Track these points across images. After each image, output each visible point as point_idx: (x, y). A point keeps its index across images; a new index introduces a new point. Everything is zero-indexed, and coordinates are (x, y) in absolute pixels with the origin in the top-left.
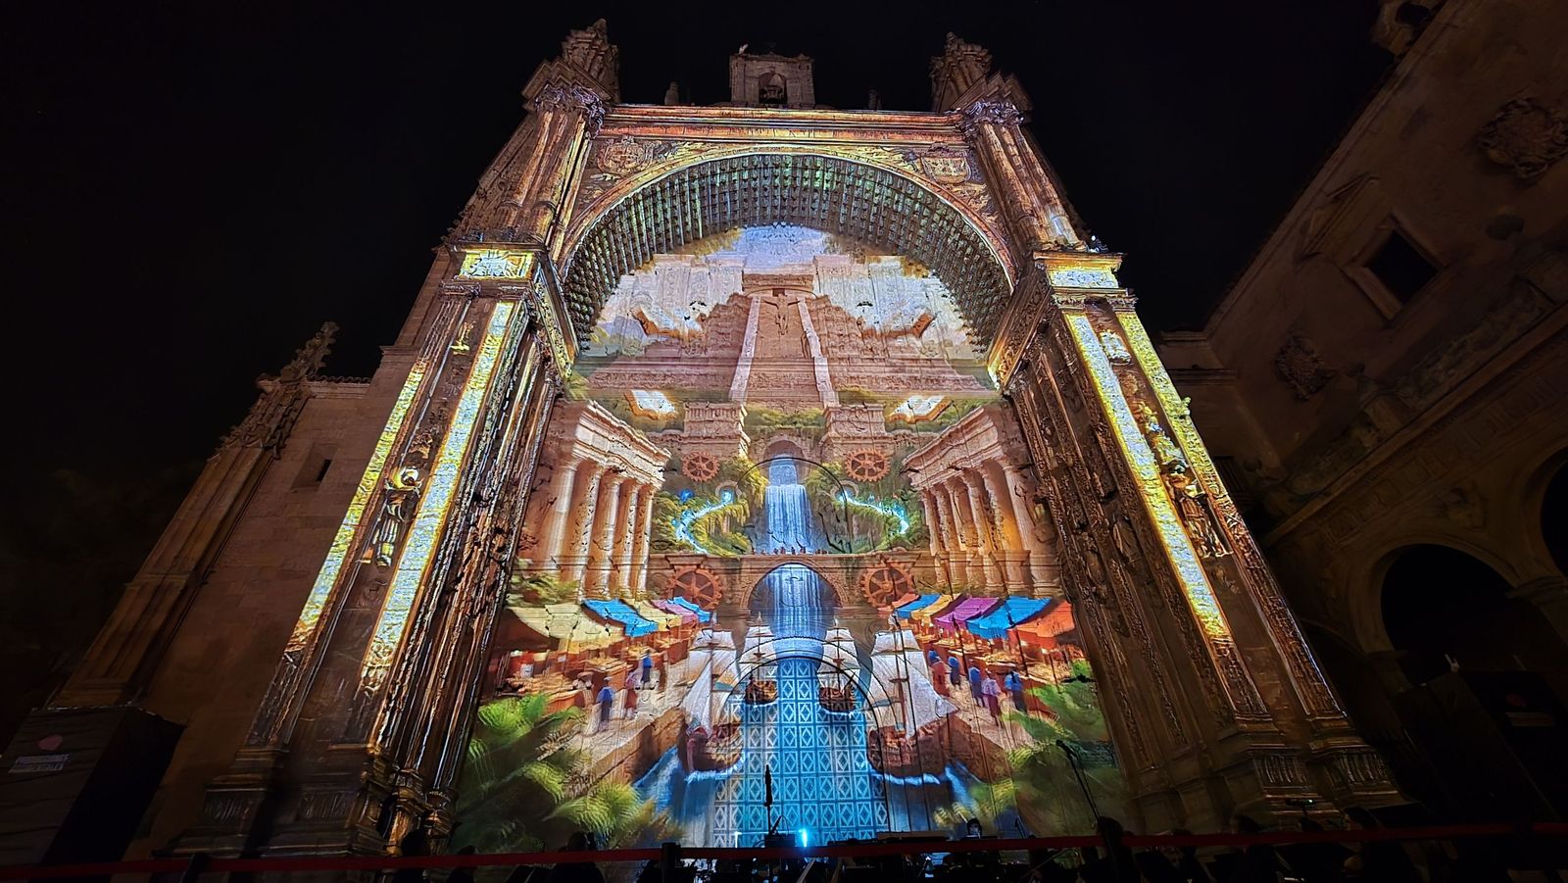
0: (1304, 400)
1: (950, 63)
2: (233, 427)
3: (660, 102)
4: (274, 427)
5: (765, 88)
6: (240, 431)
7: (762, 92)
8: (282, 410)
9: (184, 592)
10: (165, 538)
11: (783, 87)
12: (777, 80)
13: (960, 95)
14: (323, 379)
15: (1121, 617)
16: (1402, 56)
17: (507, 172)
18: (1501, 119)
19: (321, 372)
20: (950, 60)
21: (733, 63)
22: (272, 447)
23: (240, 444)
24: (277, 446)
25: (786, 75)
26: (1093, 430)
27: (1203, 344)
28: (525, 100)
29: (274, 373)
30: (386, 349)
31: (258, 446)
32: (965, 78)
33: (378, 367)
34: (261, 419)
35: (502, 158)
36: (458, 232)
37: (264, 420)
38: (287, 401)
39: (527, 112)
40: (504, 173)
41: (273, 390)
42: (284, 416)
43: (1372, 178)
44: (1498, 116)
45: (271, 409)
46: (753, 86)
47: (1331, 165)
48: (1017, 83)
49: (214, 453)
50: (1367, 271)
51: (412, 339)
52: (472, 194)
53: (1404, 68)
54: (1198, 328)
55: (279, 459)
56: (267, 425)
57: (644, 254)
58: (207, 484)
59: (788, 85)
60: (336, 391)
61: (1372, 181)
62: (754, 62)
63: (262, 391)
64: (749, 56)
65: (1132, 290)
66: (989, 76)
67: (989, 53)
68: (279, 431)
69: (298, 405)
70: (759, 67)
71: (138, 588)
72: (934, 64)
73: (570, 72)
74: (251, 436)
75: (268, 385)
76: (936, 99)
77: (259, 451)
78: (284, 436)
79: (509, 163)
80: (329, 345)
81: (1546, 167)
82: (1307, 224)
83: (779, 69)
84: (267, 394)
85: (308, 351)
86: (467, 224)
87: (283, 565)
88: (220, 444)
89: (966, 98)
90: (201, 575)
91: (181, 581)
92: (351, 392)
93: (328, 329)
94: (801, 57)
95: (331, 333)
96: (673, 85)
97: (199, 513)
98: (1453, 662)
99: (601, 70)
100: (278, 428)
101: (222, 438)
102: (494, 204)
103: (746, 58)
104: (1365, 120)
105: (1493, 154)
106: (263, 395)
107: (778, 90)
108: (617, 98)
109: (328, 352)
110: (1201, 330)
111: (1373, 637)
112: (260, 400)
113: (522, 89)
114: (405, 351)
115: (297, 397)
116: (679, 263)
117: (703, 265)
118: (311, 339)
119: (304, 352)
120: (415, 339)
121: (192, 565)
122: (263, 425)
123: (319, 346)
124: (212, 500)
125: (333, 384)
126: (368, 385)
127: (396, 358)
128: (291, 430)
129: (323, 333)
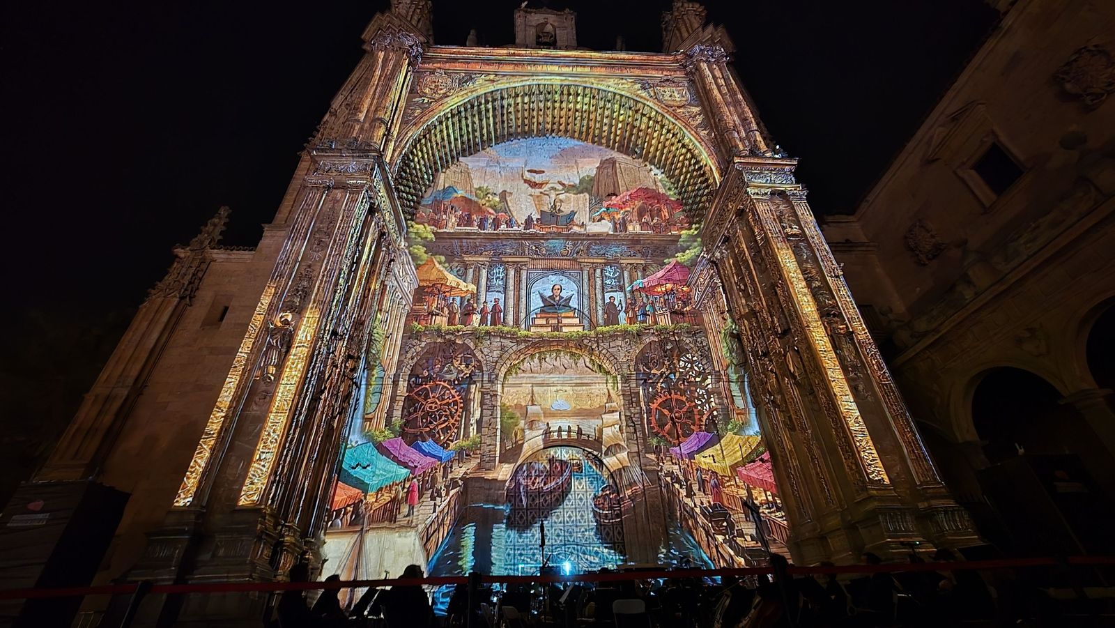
0: (924, 265)
1: (676, 16)
2: (157, 283)
3: (463, 44)
4: (186, 283)
5: (541, 35)
6: (162, 286)
7: (538, 37)
8: (192, 270)
9: (126, 400)
10: (111, 362)
11: (553, 33)
12: (549, 28)
13: (683, 41)
14: (221, 248)
15: (790, 417)
16: (1006, 13)
17: (351, 96)
18: (1075, 60)
20: (676, 14)
21: (517, 15)
22: (186, 297)
23: (162, 295)
24: (189, 296)
25: (556, 24)
26: (774, 286)
27: (854, 224)
28: (363, 42)
29: (185, 244)
30: (266, 227)
31: (175, 296)
32: (686, 27)
33: (261, 239)
35: (348, 86)
36: (316, 141)
37: (179, 277)
38: (196, 263)
39: (365, 52)
40: (349, 97)
41: (185, 257)
42: (194, 275)
43: (979, 104)
44: (1074, 58)
45: (184, 269)
46: (532, 32)
47: (951, 94)
48: (724, 31)
49: (143, 301)
50: (973, 172)
51: (285, 219)
52: (326, 113)
53: (1008, 22)
54: (852, 212)
55: (191, 305)
56: (182, 281)
57: (453, 158)
58: (140, 324)
59: (557, 32)
60: (230, 257)
61: (980, 106)
62: (532, 14)
63: (177, 256)
64: (529, 10)
65: (804, 185)
66: (704, 26)
67: (704, 9)
68: (190, 286)
69: (204, 266)
70: (536, 18)
71: (93, 398)
72: (664, 17)
73: (396, 21)
74: (170, 289)
75: (181, 252)
76: (666, 44)
77: (176, 300)
78: (194, 289)
79: (352, 90)
80: (225, 224)
81: (1106, 95)
82: (932, 137)
83: (549, 20)
84: (181, 259)
85: (210, 228)
86: (323, 135)
87: (196, 381)
88: (147, 295)
89: (687, 42)
90: (138, 388)
91: (124, 392)
92: (241, 257)
93: (224, 212)
94: (567, 10)
95: (226, 214)
96: (472, 32)
97: (135, 344)
98: (1021, 449)
99: (419, 20)
100: (190, 283)
101: (149, 291)
102: (342, 120)
103: (526, 12)
104: (976, 61)
105: (1068, 86)
106: (177, 259)
107: (550, 35)
108: (431, 41)
109: (224, 228)
110: (852, 214)
111: (964, 429)
112: (176, 264)
113: (362, 34)
114: (280, 228)
115: (203, 261)
116: (477, 164)
117: (496, 166)
118: (212, 218)
119: (207, 229)
120: (287, 219)
121: (130, 381)
122: (179, 281)
123: (218, 224)
124: (143, 335)
125: (229, 251)
126: (254, 252)
127: (274, 233)
128: (199, 285)
129: (220, 214)
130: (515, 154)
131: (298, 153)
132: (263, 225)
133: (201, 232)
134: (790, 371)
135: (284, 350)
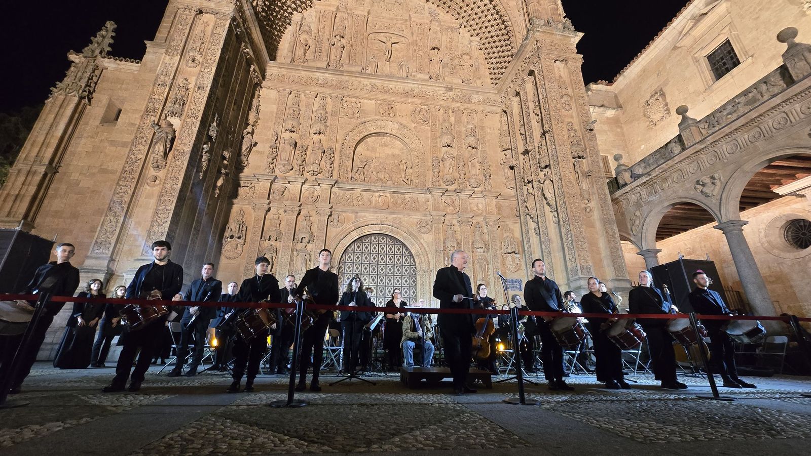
2: (58, 83)
4: (83, 85)
6: (62, 85)
8: (87, 75)
9: (45, 175)
10: (27, 145)
14: (110, 58)
19: (109, 53)
22: (85, 97)
23: (64, 94)
24: (88, 95)
29: (78, 51)
30: (148, 43)
31: (75, 96)
33: (145, 54)
37: (76, 80)
38: (90, 68)
41: (80, 62)
42: (89, 79)
45: (80, 74)
49: (48, 98)
50: (706, 60)
51: (164, 37)
55: (90, 105)
56: (79, 84)
58: (46, 116)
60: (120, 67)
65: (582, 55)
68: (87, 88)
69: (97, 72)
71: (17, 171)
74: (70, 89)
75: (73, 57)
77: (76, 99)
78: (91, 91)
84: (77, 64)
85: (99, 39)
87: (101, 166)
88: (50, 92)
90: (53, 168)
91: (42, 170)
92: (128, 67)
93: (110, 25)
95: (112, 27)
97: (45, 132)
100: (87, 85)
101: (51, 89)
106: (73, 64)
109: (112, 41)
114: (160, 46)
115: (96, 67)
116: (329, 8)
117: (344, 12)
118: (100, 31)
119: (96, 39)
120: (166, 38)
121: (46, 161)
122: (76, 83)
123: (107, 34)
124: (52, 126)
125: (118, 62)
126: (139, 65)
127: (155, 50)
128: (95, 88)
129: (107, 28)
130: (361, 4)
132: (146, 42)
133: (91, 43)
134: (544, 195)
135: (168, 146)
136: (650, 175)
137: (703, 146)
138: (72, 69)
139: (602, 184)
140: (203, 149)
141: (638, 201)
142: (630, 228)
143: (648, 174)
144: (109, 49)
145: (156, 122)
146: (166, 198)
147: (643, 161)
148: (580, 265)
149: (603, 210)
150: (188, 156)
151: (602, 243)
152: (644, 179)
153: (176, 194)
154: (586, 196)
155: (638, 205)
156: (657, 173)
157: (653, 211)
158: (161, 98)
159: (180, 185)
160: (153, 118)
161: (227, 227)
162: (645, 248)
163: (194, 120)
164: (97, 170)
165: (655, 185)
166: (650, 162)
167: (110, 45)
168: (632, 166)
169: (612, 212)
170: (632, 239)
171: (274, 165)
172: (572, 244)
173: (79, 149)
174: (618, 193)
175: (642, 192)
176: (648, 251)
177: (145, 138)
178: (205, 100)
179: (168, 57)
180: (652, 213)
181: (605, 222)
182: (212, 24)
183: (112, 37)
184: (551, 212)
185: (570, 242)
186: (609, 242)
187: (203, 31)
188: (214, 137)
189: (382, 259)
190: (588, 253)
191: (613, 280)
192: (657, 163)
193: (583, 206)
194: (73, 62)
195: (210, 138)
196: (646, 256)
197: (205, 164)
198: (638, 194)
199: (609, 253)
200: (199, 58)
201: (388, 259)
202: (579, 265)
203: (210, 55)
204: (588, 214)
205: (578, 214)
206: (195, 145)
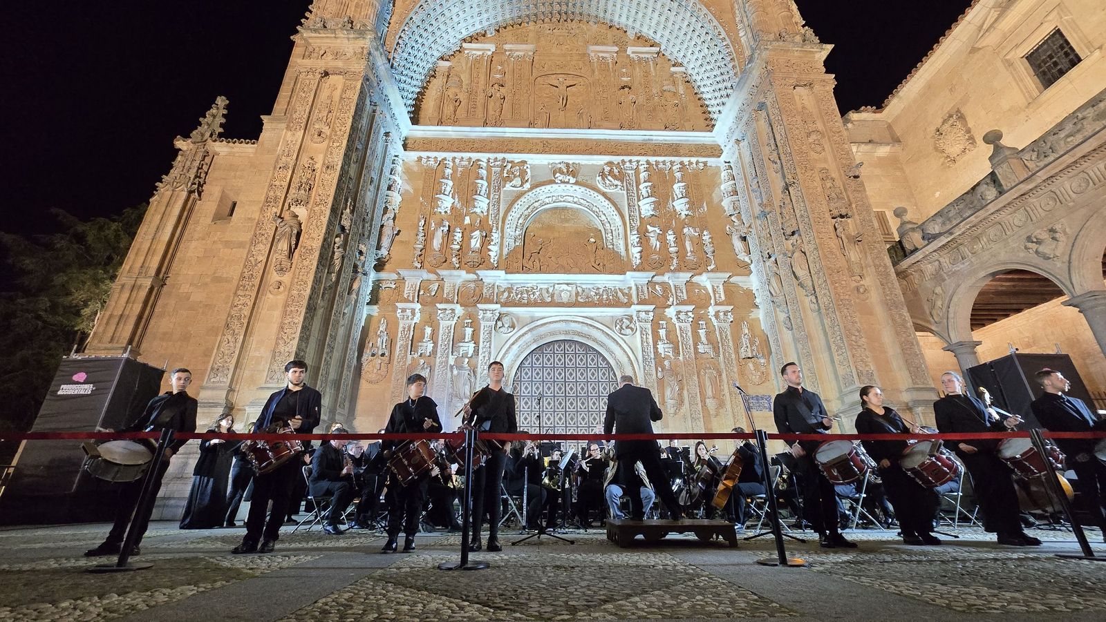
2: (164, 176)
4: (192, 177)
6: (168, 179)
8: (196, 164)
9: (152, 289)
10: (131, 254)
14: (222, 141)
19: (220, 135)
22: (194, 191)
23: (171, 189)
24: (198, 189)
29: (186, 136)
30: (265, 118)
31: (183, 190)
33: (261, 132)
34: (182, 171)
36: (309, 22)
37: (185, 171)
38: (200, 156)
41: (188, 149)
42: (199, 168)
45: (188, 163)
49: (153, 195)
50: (1025, 61)
51: (284, 111)
55: (200, 200)
56: (188, 175)
58: (151, 218)
60: (233, 150)
65: (834, 75)
68: (197, 180)
69: (208, 160)
71: (120, 287)
74: (177, 183)
75: (180, 143)
77: (185, 194)
78: (202, 183)
84: (184, 151)
85: (209, 119)
86: (316, 15)
87: (214, 273)
88: (155, 188)
90: (160, 279)
91: (148, 283)
92: (243, 149)
93: (221, 101)
95: (224, 104)
97: (150, 237)
100: (196, 177)
101: (156, 184)
106: (180, 152)
109: (223, 121)
114: (279, 120)
115: (207, 154)
116: (482, 51)
117: (502, 53)
118: (209, 110)
119: (206, 120)
120: (286, 110)
121: (153, 272)
122: (184, 174)
123: (217, 112)
124: (157, 228)
125: (231, 144)
126: (256, 145)
127: (274, 125)
128: (205, 179)
129: (217, 105)
131: (292, 37)
132: (262, 117)
133: (200, 125)
134: (794, 272)
135: (293, 242)
136: (951, 234)
137: (1031, 186)
138: (179, 158)
139: (880, 252)
140: (335, 243)
141: (937, 273)
142: (928, 312)
143: (950, 232)
144: (221, 130)
145: (278, 215)
146: (293, 309)
147: (939, 214)
148: (857, 369)
149: (884, 289)
150: (317, 254)
151: (887, 337)
152: (944, 240)
153: (305, 303)
154: (857, 270)
155: (938, 278)
156: (963, 230)
157: (963, 286)
158: (283, 183)
159: (308, 291)
160: (274, 210)
161: (367, 342)
162: (954, 340)
163: (323, 208)
164: (208, 280)
165: (961, 248)
166: (951, 214)
167: (222, 125)
168: (924, 223)
169: (899, 291)
170: (933, 328)
171: (422, 257)
172: (841, 339)
173: (188, 254)
174: (905, 264)
175: (942, 260)
176: (961, 344)
177: (266, 236)
178: (335, 181)
179: (289, 133)
180: (962, 289)
181: (890, 306)
182: (340, 88)
183: (224, 116)
184: (807, 296)
185: (838, 338)
186: (898, 334)
187: (330, 97)
188: (347, 228)
189: (571, 374)
190: (867, 353)
191: (908, 390)
192: (961, 216)
193: (854, 284)
194: (180, 150)
195: (343, 228)
196: (958, 352)
197: (337, 262)
198: (937, 263)
199: (899, 351)
200: (326, 130)
201: (578, 374)
202: (854, 371)
203: (339, 125)
204: (862, 296)
205: (847, 297)
206: (325, 240)
